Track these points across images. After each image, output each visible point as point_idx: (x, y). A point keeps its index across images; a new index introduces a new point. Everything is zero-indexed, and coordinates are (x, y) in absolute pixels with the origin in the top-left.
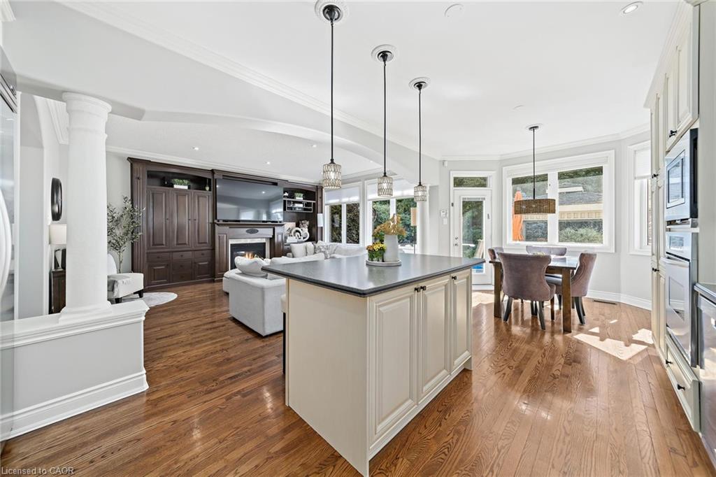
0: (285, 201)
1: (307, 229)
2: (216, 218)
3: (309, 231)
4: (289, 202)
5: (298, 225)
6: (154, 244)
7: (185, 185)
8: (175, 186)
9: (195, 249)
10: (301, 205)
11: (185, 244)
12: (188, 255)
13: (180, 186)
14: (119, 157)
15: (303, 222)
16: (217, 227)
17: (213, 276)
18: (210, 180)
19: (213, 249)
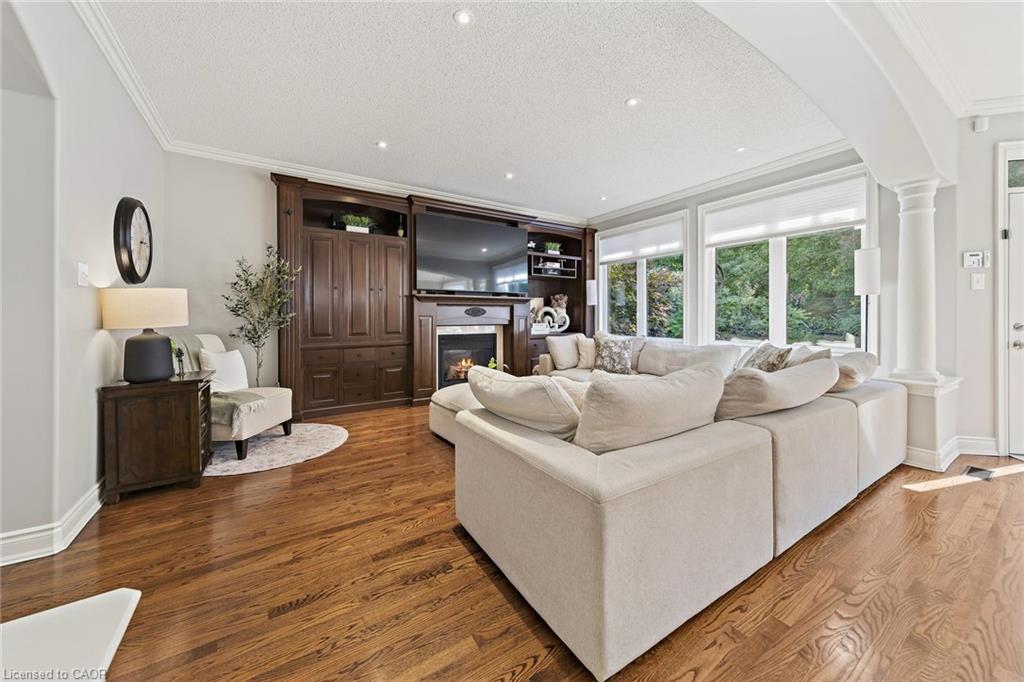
0: (530, 257)
1: (565, 310)
2: (415, 288)
3: (567, 313)
4: (537, 259)
5: (547, 303)
6: (313, 334)
7: (364, 226)
8: (349, 228)
9: (380, 343)
10: (557, 265)
11: (365, 334)
12: (369, 354)
13: (358, 228)
14: (256, 173)
15: (557, 296)
16: (416, 303)
17: (411, 393)
18: (405, 216)
19: (410, 344)
